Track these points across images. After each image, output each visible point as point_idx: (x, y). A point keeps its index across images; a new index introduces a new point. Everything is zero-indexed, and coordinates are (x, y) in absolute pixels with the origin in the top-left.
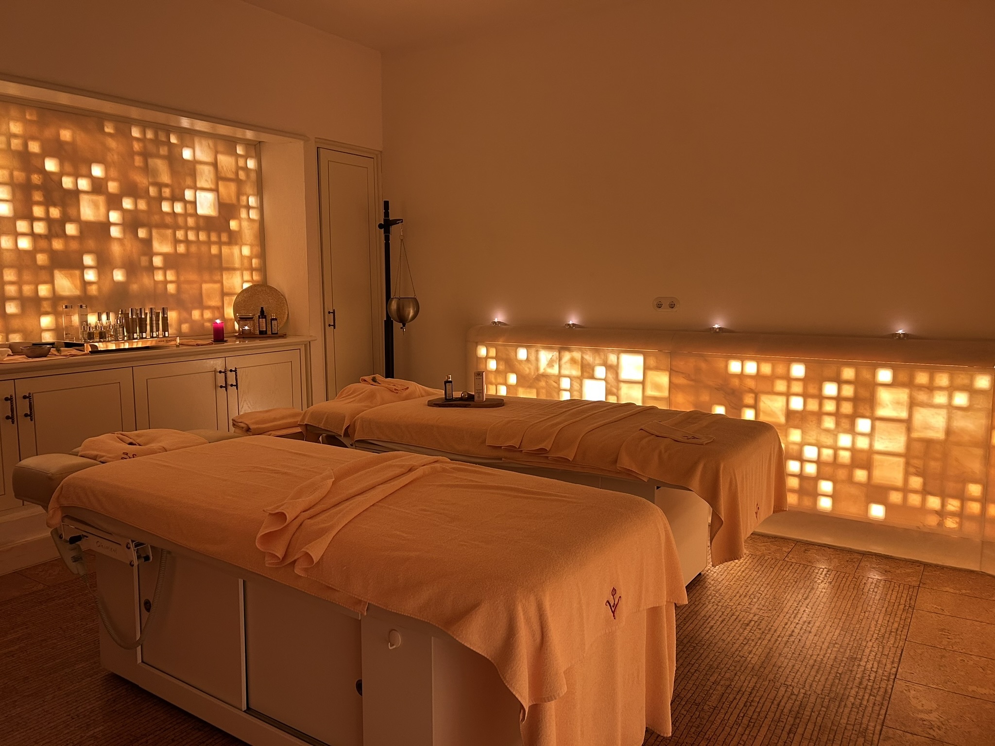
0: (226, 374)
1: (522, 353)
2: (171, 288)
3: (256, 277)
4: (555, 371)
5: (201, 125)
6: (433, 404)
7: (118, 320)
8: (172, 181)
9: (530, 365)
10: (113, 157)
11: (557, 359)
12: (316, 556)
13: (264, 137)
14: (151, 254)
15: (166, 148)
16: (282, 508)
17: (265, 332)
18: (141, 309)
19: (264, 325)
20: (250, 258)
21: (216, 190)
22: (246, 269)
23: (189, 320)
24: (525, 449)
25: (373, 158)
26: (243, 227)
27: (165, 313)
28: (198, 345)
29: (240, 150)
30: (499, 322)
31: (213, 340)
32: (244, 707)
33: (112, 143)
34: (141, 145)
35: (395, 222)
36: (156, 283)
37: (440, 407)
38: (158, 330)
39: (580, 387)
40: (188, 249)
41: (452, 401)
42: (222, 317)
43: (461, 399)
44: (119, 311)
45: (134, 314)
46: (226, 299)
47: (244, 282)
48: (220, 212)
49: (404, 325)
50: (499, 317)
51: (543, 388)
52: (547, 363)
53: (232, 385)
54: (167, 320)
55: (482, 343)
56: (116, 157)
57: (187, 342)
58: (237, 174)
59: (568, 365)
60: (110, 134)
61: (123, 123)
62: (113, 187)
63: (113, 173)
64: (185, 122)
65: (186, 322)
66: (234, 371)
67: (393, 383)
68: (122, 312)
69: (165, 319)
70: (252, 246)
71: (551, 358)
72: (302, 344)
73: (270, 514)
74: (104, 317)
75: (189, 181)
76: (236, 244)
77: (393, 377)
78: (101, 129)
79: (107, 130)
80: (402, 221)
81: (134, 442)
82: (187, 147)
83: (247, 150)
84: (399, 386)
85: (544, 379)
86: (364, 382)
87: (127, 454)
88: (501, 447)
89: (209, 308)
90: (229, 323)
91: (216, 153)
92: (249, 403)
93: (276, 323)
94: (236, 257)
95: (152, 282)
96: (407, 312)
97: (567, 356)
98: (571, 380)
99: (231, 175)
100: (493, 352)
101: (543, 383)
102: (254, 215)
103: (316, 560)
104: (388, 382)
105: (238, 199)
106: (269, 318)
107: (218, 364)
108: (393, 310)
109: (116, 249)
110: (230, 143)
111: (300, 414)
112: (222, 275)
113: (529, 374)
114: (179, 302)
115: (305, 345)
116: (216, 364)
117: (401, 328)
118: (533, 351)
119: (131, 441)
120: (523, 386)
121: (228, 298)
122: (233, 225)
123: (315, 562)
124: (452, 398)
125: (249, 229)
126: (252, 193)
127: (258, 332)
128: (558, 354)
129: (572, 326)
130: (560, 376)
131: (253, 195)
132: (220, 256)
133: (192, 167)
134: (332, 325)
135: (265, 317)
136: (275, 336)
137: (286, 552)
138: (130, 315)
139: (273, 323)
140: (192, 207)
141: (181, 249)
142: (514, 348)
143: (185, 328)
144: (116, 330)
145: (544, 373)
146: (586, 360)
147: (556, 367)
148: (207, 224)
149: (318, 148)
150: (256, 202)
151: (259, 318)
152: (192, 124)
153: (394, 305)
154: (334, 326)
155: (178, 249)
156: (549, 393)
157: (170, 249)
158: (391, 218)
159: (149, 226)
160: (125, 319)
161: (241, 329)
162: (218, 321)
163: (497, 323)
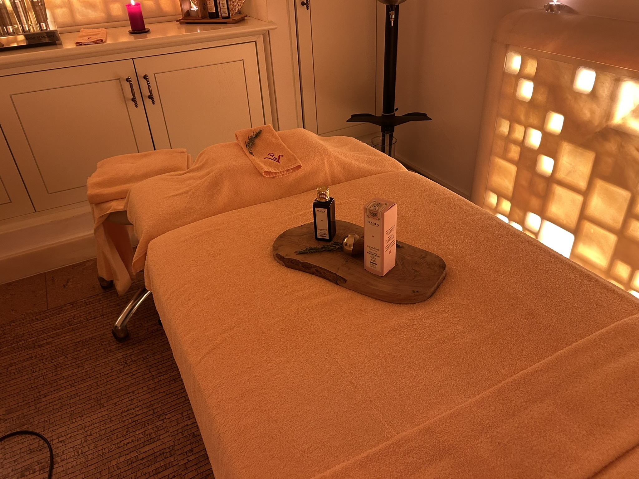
1: (585, 79)
9: (594, 106)
19: (213, 5)
51: (610, 154)
53: (150, 97)
55: (517, 47)
72: (258, 35)
85: (617, 137)
100: (532, 67)
113: (591, 121)
115: (263, 35)
118: (608, 79)
127: (207, 15)
134: (305, 4)
136: (227, 21)
142: (573, 66)
145: (620, 125)
154: (308, 5)
163: (555, 9)
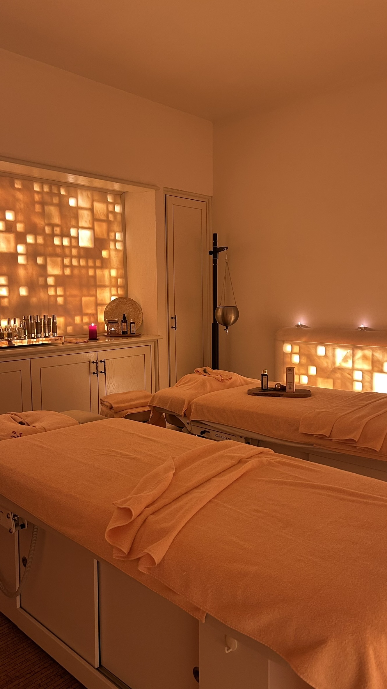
0: (97, 364)
1: (321, 351)
2: (60, 300)
3: (120, 292)
4: (348, 365)
5: (82, 180)
6: (252, 393)
7: (21, 324)
8: (62, 222)
9: (327, 360)
10: (21, 206)
11: (351, 355)
12: (158, 558)
13: (127, 188)
14: (46, 276)
15: (57, 199)
16: (128, 503)
17: (126, 333)
18: (37, 316)
19: (126, 327)
20: (116, 278)
21: (92, 228)
22: (113, 286)
23: (73, 324)
24: (335, 438)
25: (206, 202)
26: (111, 255)
27: (55, 319)
28: (77, 343)
29: (110, 199)
30: (301, 325)
31: (89, 338)
32: (97, 665)
33: (20, 196)
34: (40, 196)
35: (221, 249)
36: (49, 296)
37: (258, 396)
38: (49, 331)
39: (370, 379)
40: (72, 271)
41: (268, 391)
42: (96, 321)
43: (275, 389)
44: (23, 317)
45: (32, 320)
46: (99, 308)
47: (112, 295)
48: (95, 245)
49: (227, 327)
50: (301, 321)
51: (338, 378)
52: (342, 358)
53: (101, 372)
54: (56, 324)
55: (288, 341)
56: (22, 205)
57: (70, 340)
58: (108, 217)
59: (360, 361)
60: (18, 189)
61: (28, 180)
62: (20, 227)
63: (20, 217)
64: (71, 178)
65: (70, 325)
66: (103, 362)
67: (220, 374)
68: (25, 318)
69: (54, 324)
70: (117, 269)
71: (346, 355)
72: (153, 342)
73: (118, 508)
74: (12, 321)
75: (73, 222)
76: (107, 268)
77: (218, 369)
78: (13, 186)
79: (17, 186)
80: (226, 248)
81: (24, 421)
82: (72, 197)
83: (114, 199)
84: (224, 377)
85: (340, 371)
86: (197, 373)
87: (15, 433)
88: (313, 435)
89: (87, 314)
90: (101, 326)
91: (93, 201)
92: (113, 386)
93: (134, 326)
94: (107, 278)
95: (47, 297)
96: (229, 317)
97: (359, 354)
98: (362, 372)
99: (103, 217)
100: (296, 349)
101: (338, 375)
102: (119, 246)
103: (157, 561)
104: (216, 373)
105: (108, 235)
106: (129, 322)
107: (92, 356)
108: (219, 316)
109: (21, 272)
110: (103, 193)
111: (150, 396)
112: (96, 291)
113: (327, 367)
114: (65, 311)
115: (155, 342)
116: (90, 357)
117: (225, 330)
118: (330, 349)
119: (21, 420)
120: (321, 377)
121: (100, 307)
122: (105, 253)
123: (157, 564)
124: (268, 389)
125: (116, 257)
126: (118, 230)
127: (121, 332)
128: (352, 351)
129: (363, 329)
130: (353, 369)
131: (119, 232)
132: (94, 277)
133: (75, 212)
134: (174, 327)
135: (126, 322)
136: (133, 335)
137: (131, 548)
138: (30, 320)
139: (132, 326)
140: (75, 241)
141: (67, 272)
142: (314, 346)
143: (70, 329)
144: (19, 332)
145: (339, 366)
146: (376, 357)
147: (350, 362)
148: (86, 253)
149: (165, 195)
150: (121, 237)
151: (122, 322)
152: (76, 179)
153: (220, 312)
154: (175, 328)
155: (65, 271)
156: (344, 384)
157: (60, 272)
158: (218, 246)
159: (45, 256)
160: (26, 324)
161: (109, 330)
162: (93, 325)
163: (300, 326)
